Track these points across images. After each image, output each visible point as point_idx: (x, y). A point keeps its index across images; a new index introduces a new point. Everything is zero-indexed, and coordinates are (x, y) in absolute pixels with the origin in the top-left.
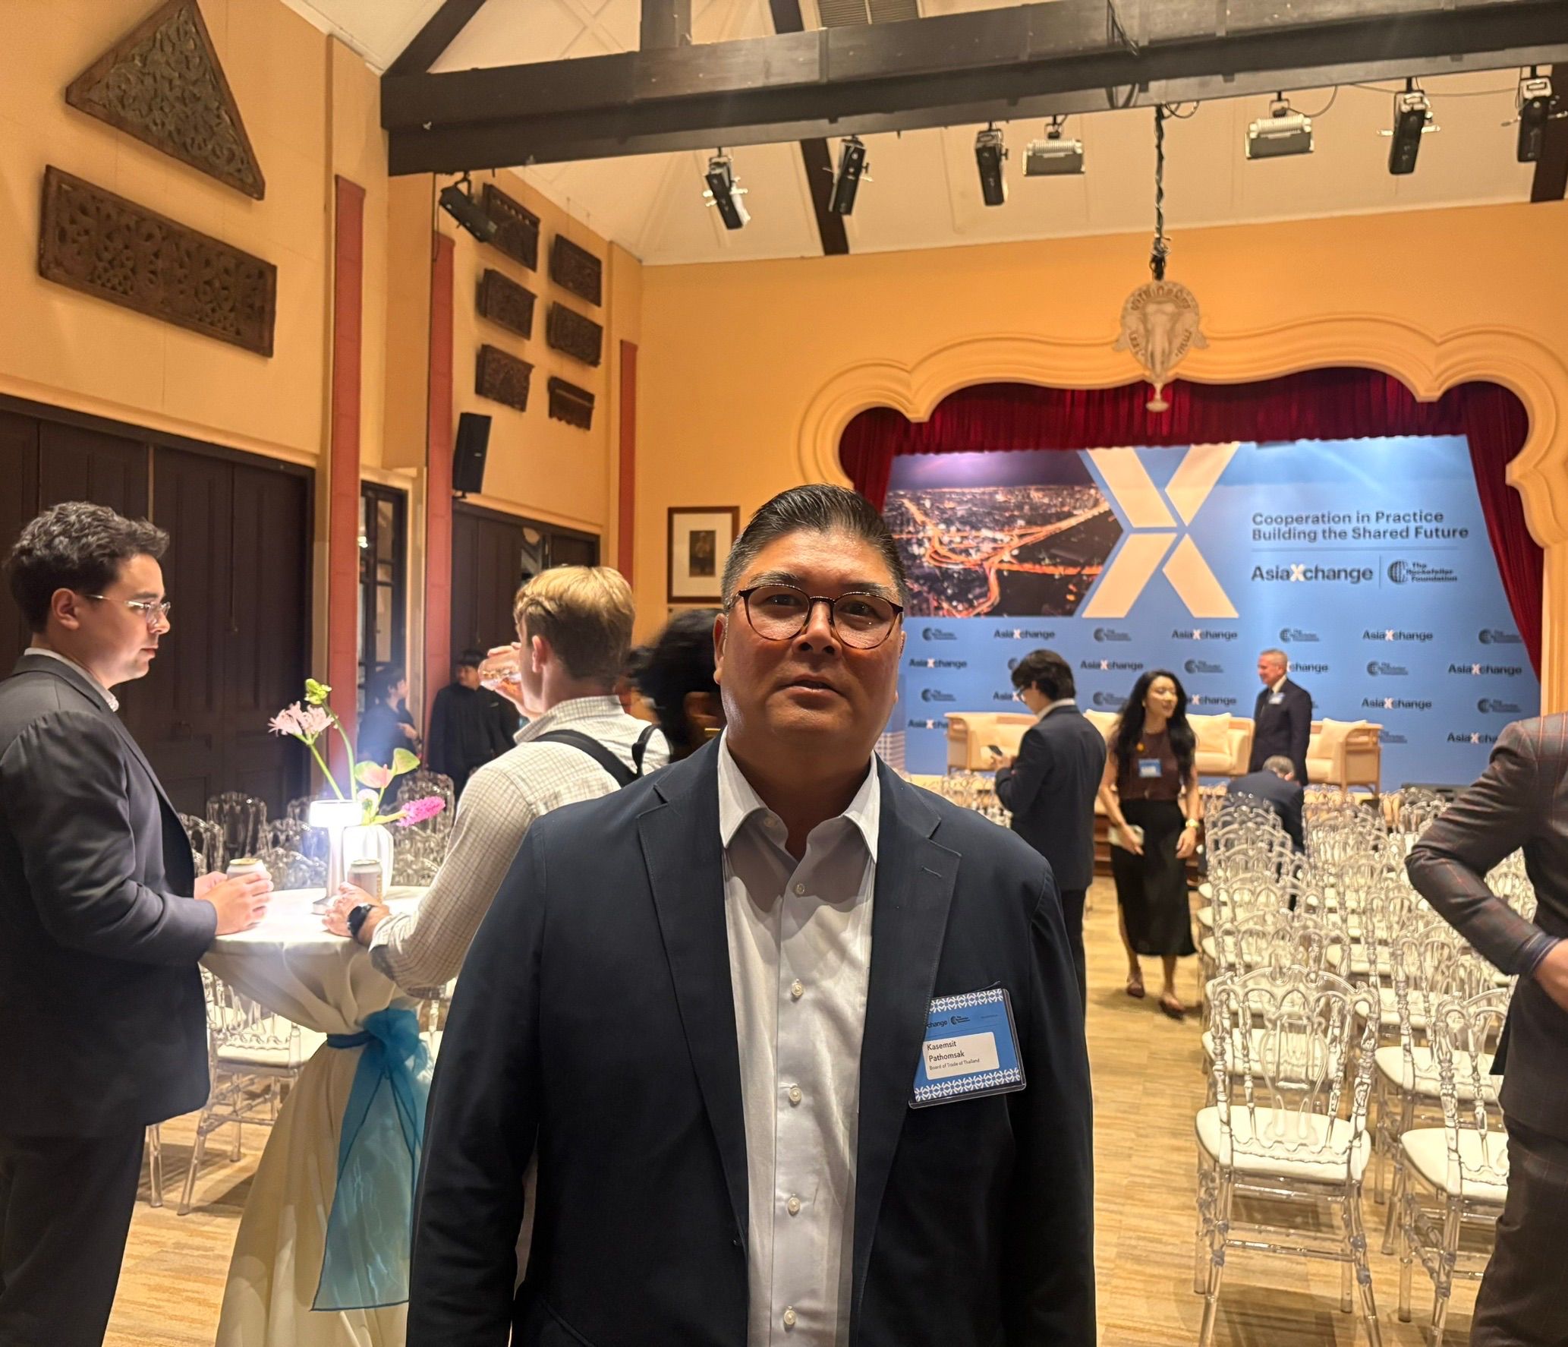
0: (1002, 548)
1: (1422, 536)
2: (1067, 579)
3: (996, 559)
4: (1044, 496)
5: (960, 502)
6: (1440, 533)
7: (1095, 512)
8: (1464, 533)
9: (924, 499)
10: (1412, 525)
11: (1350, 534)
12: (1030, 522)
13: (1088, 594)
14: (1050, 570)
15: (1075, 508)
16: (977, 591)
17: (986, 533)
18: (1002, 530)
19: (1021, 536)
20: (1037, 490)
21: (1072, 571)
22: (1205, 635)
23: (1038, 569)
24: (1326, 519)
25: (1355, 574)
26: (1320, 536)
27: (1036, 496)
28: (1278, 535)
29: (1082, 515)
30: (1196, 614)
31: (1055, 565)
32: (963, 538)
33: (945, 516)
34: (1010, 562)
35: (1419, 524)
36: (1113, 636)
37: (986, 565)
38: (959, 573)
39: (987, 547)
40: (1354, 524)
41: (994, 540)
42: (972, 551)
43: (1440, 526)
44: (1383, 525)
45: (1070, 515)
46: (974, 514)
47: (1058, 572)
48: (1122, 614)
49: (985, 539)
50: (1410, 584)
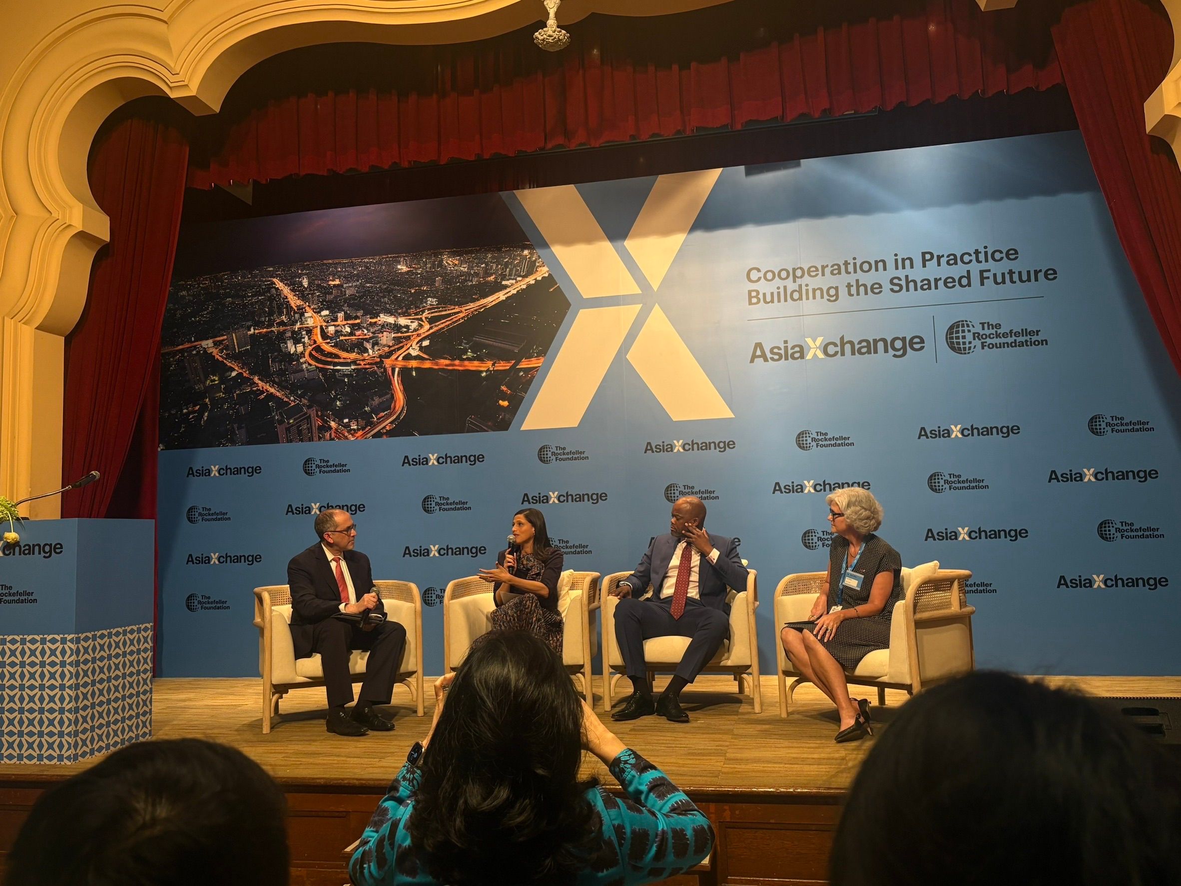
0: (408, 338)
1: (989, 283)
2: (495, 377)
3: (402, 353)
4: (461, 263)
5: (348, 278)
6: (1016, 277)
7: (531, 280)
8: (1051, 274)
9: (300, 276)
10: (975, 268)
11: (887, 286)
12: (445, 300)
13: (527, 396)
14: (474, 366)
15: (504, 278)
16: (377, 401)
17: (385, 318)
18: (405, 314)
19: (432, 321)
20: (453, 254)
21: (502, 366)
22: (689, 446)
23: (458, 365)
24: (851, 268)
25: (898, 344)
26: (843, 291)
27: (450, 262)
28: (785, 296)
29: (515, 286)
30: (676, 416)
31: (480, 359)
32: (359, 327)
33: (329, 297)
34: (417, 358)
35: (984, 266)
36: (563, 455)
37: (388, 363)
38: (351, 375)
39: (386, 338)
40: (891, 272)
41: (397, 328)
42: (368, 346)
43: (1015, 266)
44: (933, 271)
45: (498, 287)
46: (366, 293)
47: (485, 367)
48: (573, 421)
49: (384, 327)
50: (979, 355)
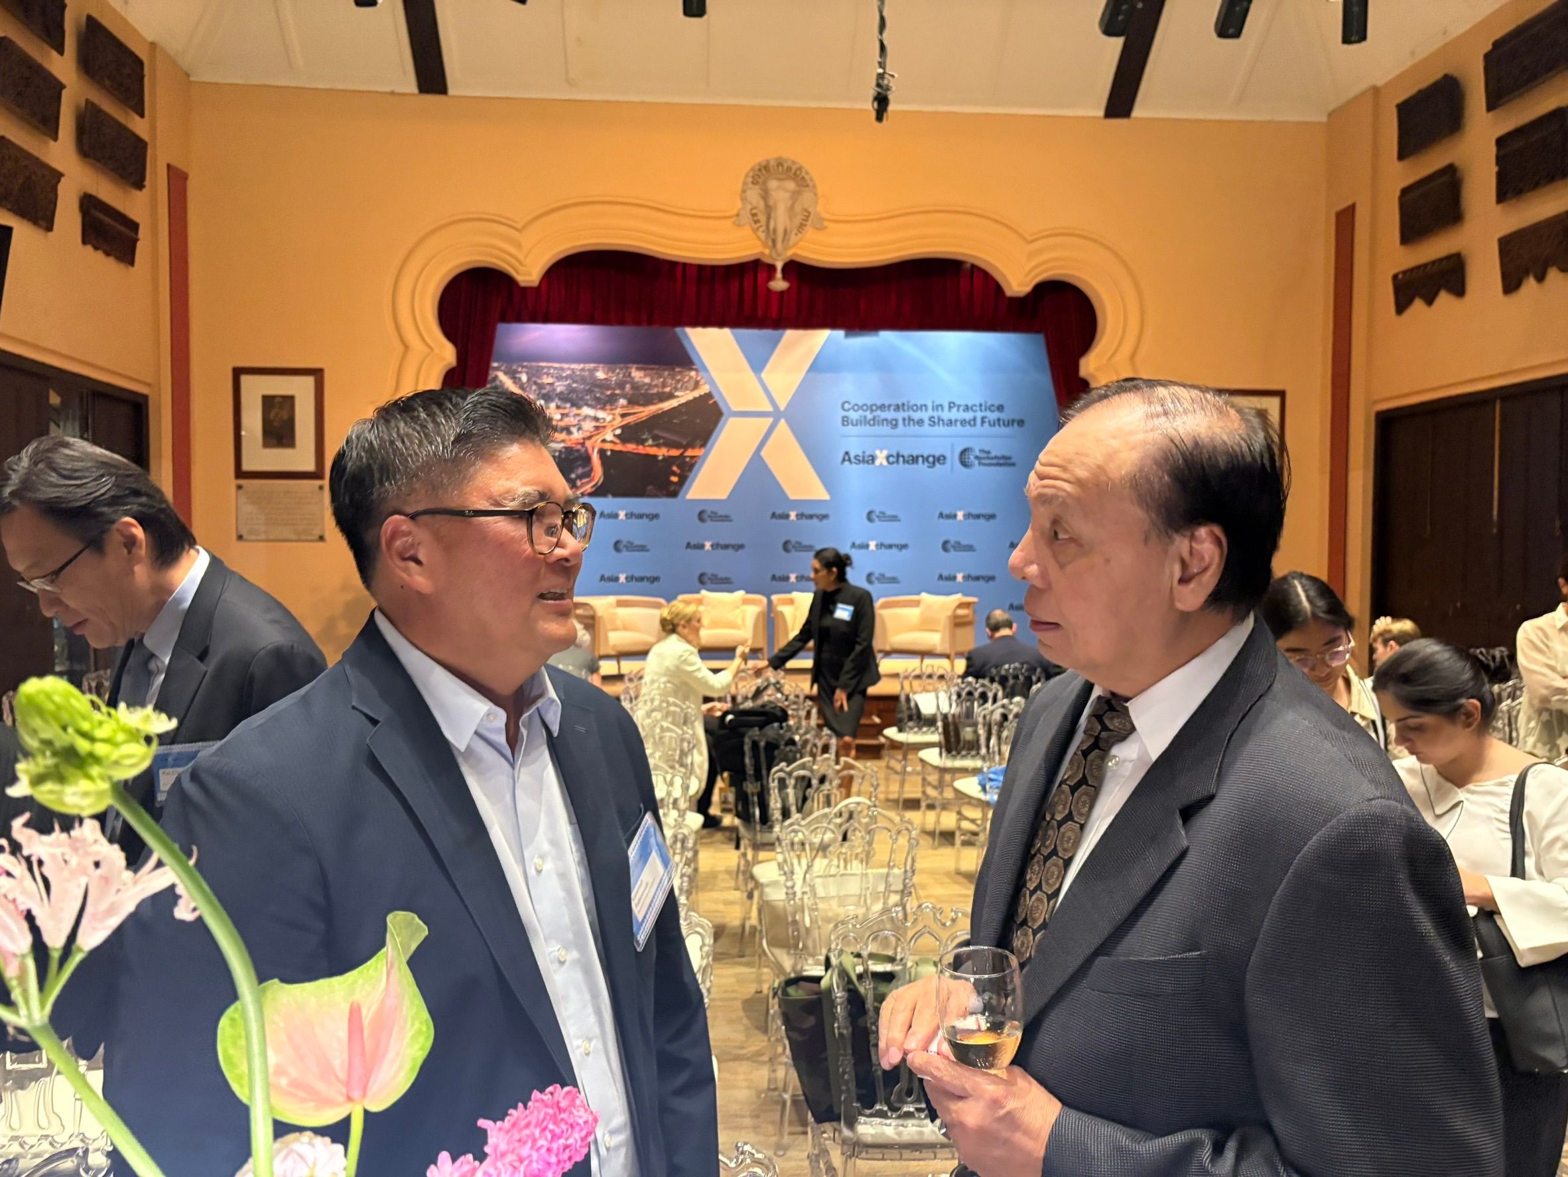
0: (604, 427)
1: (986, 425)
2: (669, 460)
3: (600, 438)
4: (646, 376)
5: (559, 378)
6: (1001, 423)
7: (696, 394)
8: (1021, 423)
9: (521, 372)
10: (979, 415)
11: (927, 421)
12: (632, 402)
13: (691, 475)
14: (653, 451)
15: (676, 389)
16: (580, 471)
17: (586, 411)
18: (603, 409)
19: (623, 416)
20: (638, 369)
21: (675, 452)
22: (800, 516)
23: (641, 450)
24: (906, 408)
25: (931, 459)
26: (900, 422)
27: (637, 375)
28: (864, 421)
29: (684, 397)
30: (792, 497)
31: (658, 446)
32: (566, 415)
33: (544, 391)
34: (611, 442)
35: (983, 414)
36: (715, 517)
37: (588, 444)
38: (560, 451)
39: (588, 426)
40: (930, 413)
41: (596, 419)
42: (574, 430)
43: (1003, 416)
44: (955, 414)
45: (671, 396)
46: (573, 390)
47: (662, 452)
48: (723, 495)
49: (586, 417)
50: (977, 469)
